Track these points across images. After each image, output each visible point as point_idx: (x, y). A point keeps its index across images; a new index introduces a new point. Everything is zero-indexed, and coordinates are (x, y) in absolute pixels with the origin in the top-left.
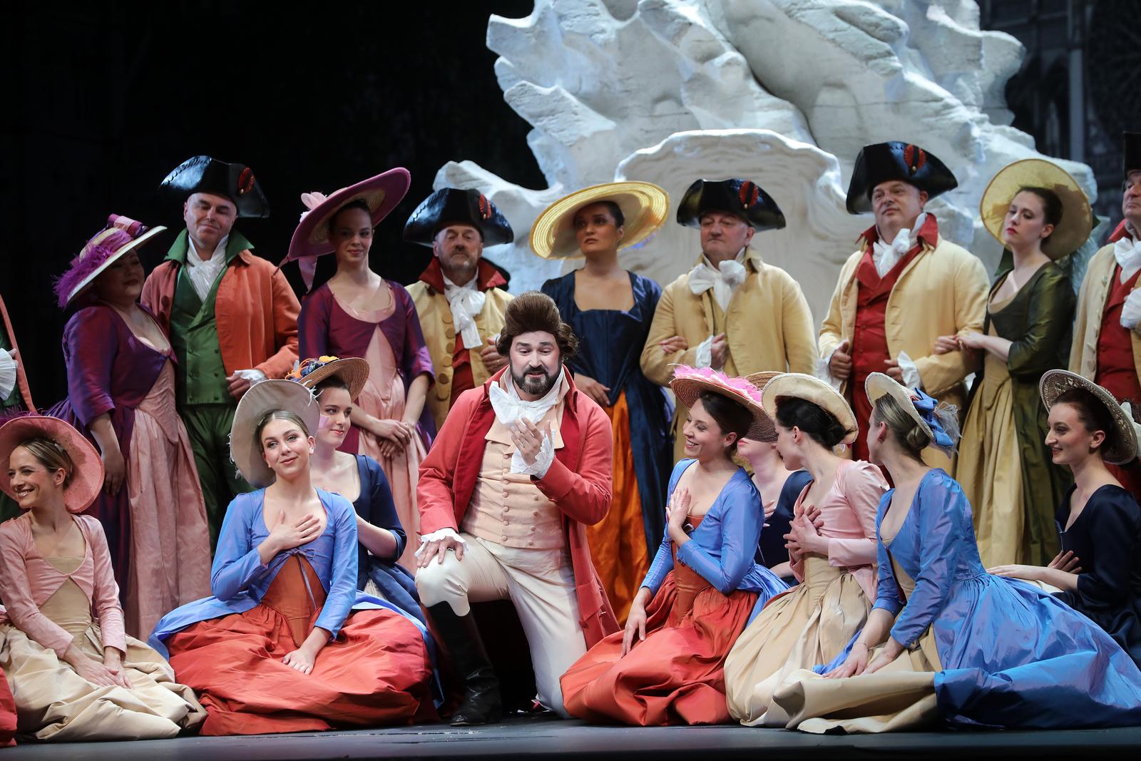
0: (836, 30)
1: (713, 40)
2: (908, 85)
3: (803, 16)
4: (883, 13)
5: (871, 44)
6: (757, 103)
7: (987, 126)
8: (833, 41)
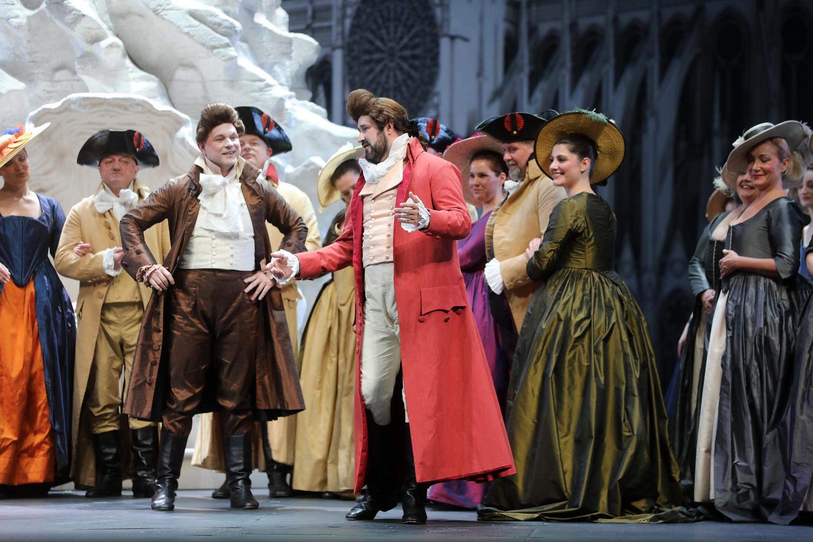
0: (190, 26)
1: (100, 28)
2: (239, 68)
3: (166, 15)
4: (223, 16)
5: (215, 38)
6: (131, 76)
7: (294, 100)
8: (188, 34)
